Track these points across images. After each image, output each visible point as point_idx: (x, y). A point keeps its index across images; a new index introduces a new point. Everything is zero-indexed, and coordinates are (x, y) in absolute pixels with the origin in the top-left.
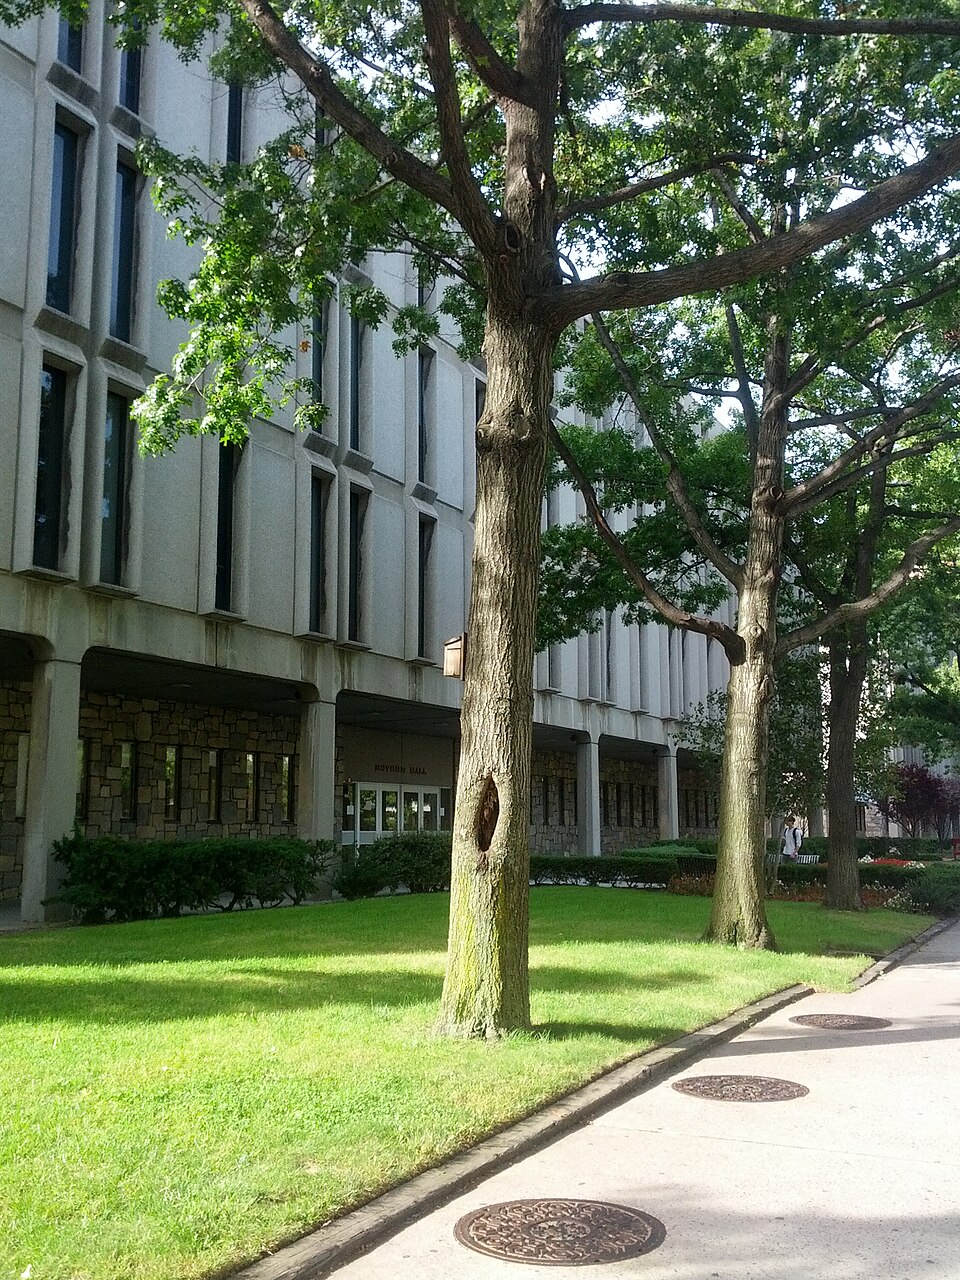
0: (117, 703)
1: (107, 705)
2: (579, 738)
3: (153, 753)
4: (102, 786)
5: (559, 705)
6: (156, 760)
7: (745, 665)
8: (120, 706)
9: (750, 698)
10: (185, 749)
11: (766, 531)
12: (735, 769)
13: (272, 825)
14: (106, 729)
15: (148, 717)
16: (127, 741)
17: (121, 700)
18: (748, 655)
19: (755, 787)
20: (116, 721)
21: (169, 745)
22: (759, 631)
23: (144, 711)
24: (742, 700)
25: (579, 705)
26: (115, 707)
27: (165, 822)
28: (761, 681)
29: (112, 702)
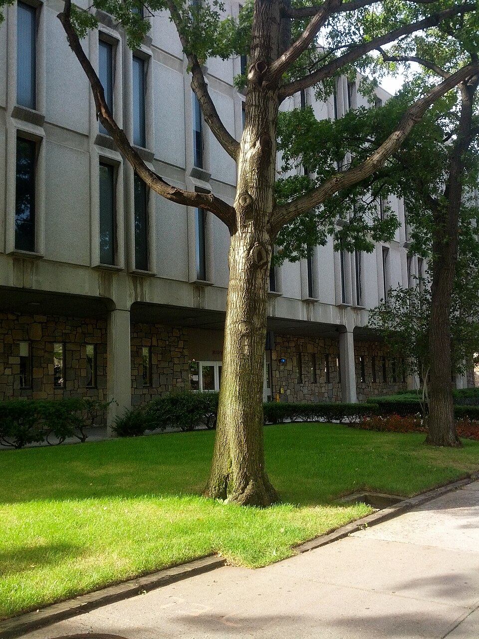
0: (15, 318)
1: (8, 319)
2: (340, 330)
3: (43, 347)
4: (5, 368)
5: (320, 309)
6: (46, 351)
7: (237, 234)
8: (17, 320)
9: (241, 264)
10: (67, 345)
11: (256, 105)
12: (229, 332)
13: (136, 388)
14: (7, 334)
15: (39, 326)
16: (24, 340)
17: (18, 316)
18: (239, 225)
19: (246, 347)
20: (14, 329)
21: (55, 342)
22: (248, 201)
23: (35, 322)
24: (234, 267)
25: (337, 310)
26: (14, 320)
27: (54, 389)
28: (251, 248)
29: (11, 317)
